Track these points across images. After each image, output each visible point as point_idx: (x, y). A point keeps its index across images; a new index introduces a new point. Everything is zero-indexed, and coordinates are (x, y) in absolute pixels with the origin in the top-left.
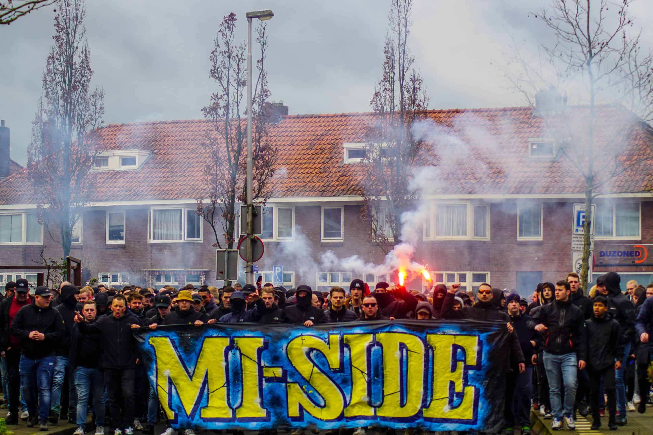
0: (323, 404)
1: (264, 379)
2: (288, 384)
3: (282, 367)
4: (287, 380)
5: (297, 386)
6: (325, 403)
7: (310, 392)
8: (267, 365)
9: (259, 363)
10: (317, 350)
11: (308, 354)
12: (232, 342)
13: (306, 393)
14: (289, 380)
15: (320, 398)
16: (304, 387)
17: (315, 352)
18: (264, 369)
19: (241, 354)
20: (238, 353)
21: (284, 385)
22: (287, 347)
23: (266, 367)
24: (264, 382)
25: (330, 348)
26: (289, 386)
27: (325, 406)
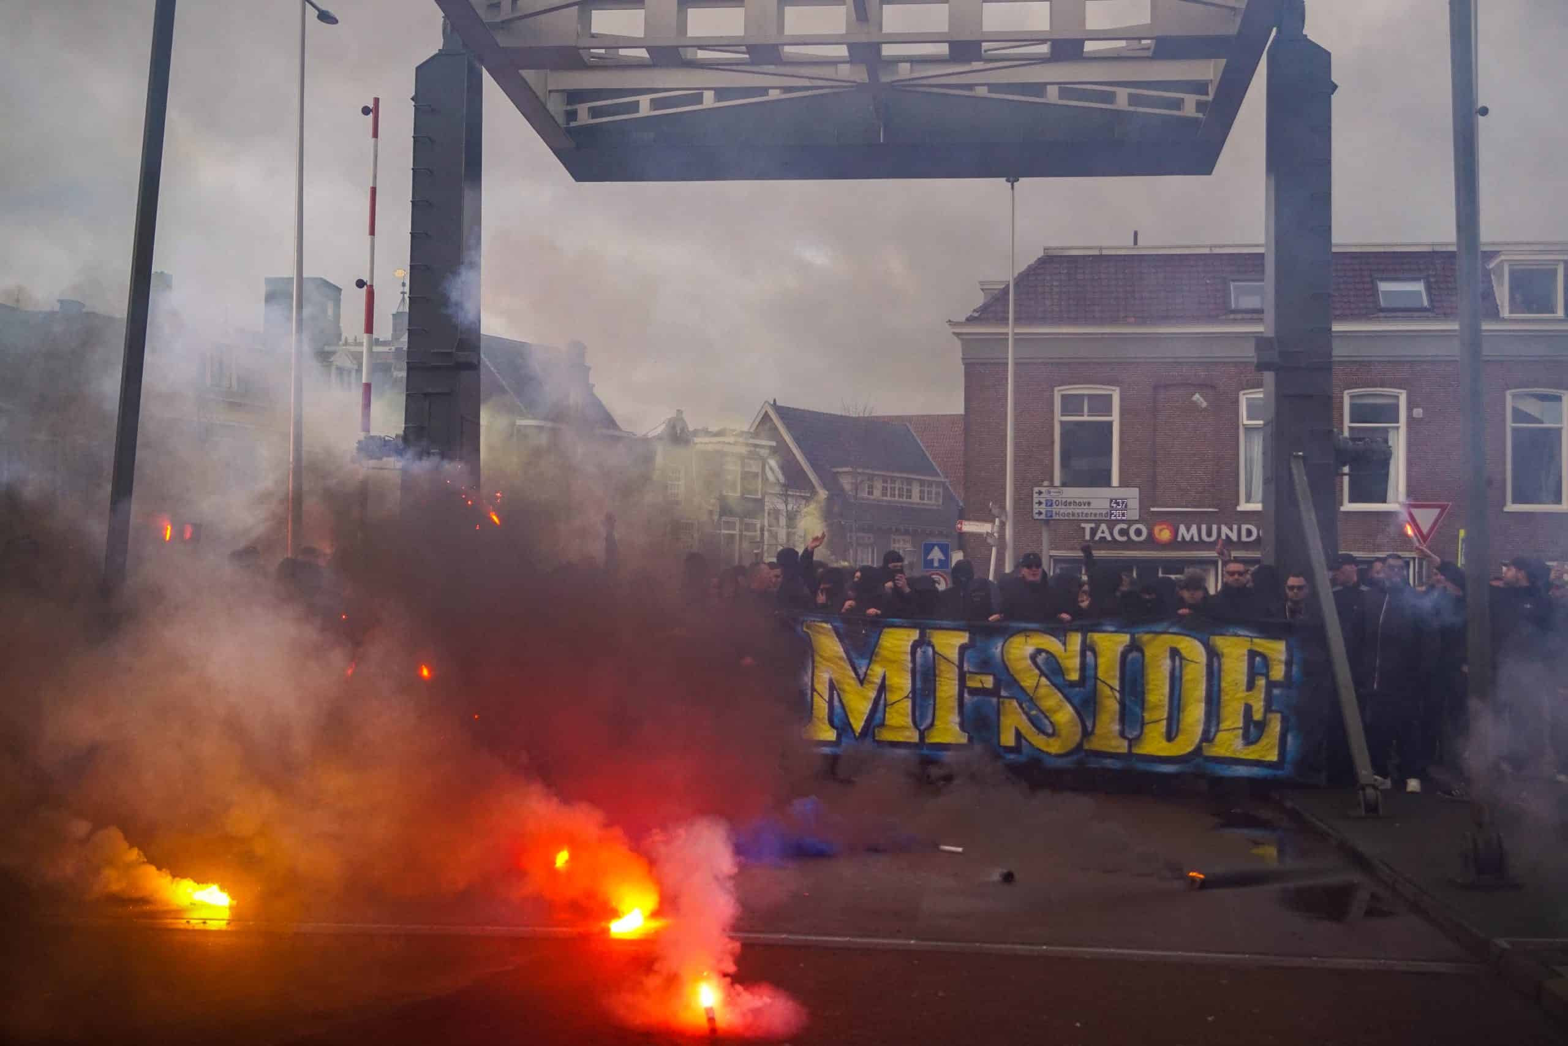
0: (1050, 731)
1: (966, 690)
2: (1001, 700)
3: (994, 676)
4: (999, 692)
5: (1015, 703)
6: (1054, 730)
7: (1034, 712)
8: (971, 670)
9: (960, 666)
10: (1047, 652)
11: (1033, 658)
12: (922, 635)
13: (1027, 714)
14: (1003, 693)
15: (1047, 722)
16: (1024, 705)
17: (1044, 654)
18: (968, 675)
19: (935, 652)
20: (930, 650)
21: (994, 700)
22: (1003, 646)
23: (970, 672)
24: (966, 695)
25: (1065, 650)
26: (1003, 703)
27: (1053, 735)
